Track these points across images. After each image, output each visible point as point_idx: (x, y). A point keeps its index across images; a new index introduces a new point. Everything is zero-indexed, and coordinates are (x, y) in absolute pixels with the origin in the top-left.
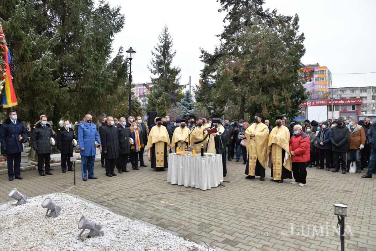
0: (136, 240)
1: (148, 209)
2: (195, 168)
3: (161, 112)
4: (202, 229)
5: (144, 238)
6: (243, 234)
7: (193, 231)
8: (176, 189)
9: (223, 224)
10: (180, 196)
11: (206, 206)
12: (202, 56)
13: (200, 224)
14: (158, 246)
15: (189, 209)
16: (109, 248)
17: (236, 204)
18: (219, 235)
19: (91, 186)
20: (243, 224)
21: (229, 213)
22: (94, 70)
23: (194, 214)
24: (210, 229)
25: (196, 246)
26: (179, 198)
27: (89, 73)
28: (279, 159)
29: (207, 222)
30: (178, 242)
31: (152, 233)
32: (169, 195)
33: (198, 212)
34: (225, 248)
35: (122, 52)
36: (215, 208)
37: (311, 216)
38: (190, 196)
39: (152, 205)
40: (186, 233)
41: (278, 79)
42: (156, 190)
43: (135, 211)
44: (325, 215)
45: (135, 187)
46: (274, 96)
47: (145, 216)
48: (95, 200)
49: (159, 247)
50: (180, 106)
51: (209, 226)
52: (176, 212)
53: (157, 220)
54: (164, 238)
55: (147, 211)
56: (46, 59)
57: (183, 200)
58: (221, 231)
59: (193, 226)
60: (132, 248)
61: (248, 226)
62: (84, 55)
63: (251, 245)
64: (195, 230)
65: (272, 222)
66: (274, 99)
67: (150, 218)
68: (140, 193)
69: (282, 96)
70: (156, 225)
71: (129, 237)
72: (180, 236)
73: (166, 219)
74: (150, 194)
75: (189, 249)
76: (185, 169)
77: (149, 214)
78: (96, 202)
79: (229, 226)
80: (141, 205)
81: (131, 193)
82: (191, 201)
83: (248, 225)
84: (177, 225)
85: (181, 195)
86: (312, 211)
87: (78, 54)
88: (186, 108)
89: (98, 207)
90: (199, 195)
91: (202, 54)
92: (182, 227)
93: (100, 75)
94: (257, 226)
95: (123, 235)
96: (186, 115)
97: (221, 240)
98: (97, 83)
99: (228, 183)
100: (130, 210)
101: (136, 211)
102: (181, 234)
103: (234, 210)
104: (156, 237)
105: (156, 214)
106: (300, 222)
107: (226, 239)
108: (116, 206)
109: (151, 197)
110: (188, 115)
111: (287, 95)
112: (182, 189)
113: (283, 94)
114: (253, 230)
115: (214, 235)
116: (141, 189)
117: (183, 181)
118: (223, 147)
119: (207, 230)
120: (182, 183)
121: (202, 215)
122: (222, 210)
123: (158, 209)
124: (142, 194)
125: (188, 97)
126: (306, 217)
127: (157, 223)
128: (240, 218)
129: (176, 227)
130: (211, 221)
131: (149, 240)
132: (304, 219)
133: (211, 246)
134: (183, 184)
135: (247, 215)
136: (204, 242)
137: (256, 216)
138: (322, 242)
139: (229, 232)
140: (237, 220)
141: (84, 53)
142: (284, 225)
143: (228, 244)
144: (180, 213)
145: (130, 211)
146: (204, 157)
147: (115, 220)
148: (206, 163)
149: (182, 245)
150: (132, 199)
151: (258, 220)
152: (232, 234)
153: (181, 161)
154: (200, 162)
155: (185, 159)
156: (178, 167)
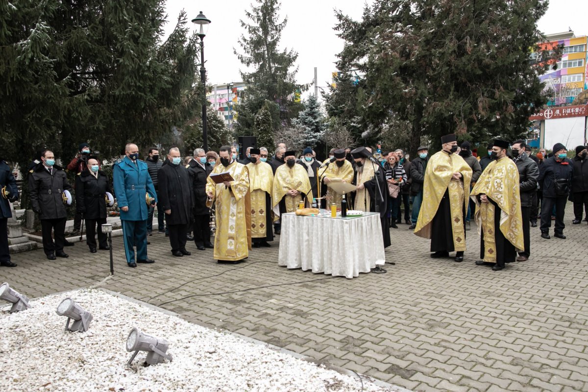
0: (231, 368)
1: (249, 314)
2: (332, 240)
3: (262, 138)
4: (347, 348)
5: (245, 364)
6: (424, 356)
7: (332, 351)
8: (297, 277)
9: (385, 339)
10: (305, 289)
11: (353, 307)
12: (340, 25)
13: (344, 339)
14: (271, 378)
15: (323, 313)
16: (183, 383)
17: (408, 302)
18: (380, 357)
19: (142, 276)
20: (422, 338)
21: (397, 320)
22: (133, 59)
23: (331, 321)
24: (362, 348)
25: (340, 377)
26: (303, 294)
27: (125, 66)
29: (356, 335)
30: (305, 372)
31: (258, 355)
32: (284, 289)
33: (339, 318)
34: (391, 381)
35: (184, 23)
36: (370, 311)
37: (552, 326)
38: (321, 290)
39: (254, 307)
40: (320, 356)
41: (488, 66)
42: (260, 280)
43: (224, 317)
44: (578, 323)
45: (222, 275)
46: (480, 99)
47: (243, 327)
48: (152, 300)
49: (273, 381)
50: (297, 126)
51: (360, 342)
52: (298, 318)
53: (266, 334)
54: (280, 363)
55: (247, 318)
56: (40, 39)
57: (310, 297)
58: (382, 351)
59: (331, 342)
60: (225, 383)
61: (432, 343)
62: (112, 29)
63: (438, 376)
64: (335, 350)
65: (476, 335)
66: (480, 105)
67: (253, 330)
68: (232, 286)
69: (496, 100)
70: (266, 342)
71: (218, 364)
72: (309, 361)
73: (281, 331)
74: (250, 287)
75: (326, 383)
76: (312, 241)
77: (250, 322)
78: (153, 304)
79: (396, 342)
80: (235, 306)
81: (216, 287)
82: (325, 298)
83: (432, 341)
84: (302, 341)
85: (307, 288)
86: (552, 316)
87: (101, 27)
88: (310, 129)
89: (158, 312)
90: (339, 288)
91: (338, 22)
92: (311, 344)
93: (146, 69)
94: (449, 342)
95: (208, 360)
96: (309, 142)
97: (382, 367)
98: (141, 85)
99: (392, 266)
100: (215, 316)
101: (227, 317)
102: (311, 358)
103: (405, 313)
104: (266, 363)
105: (264, 322)
106: (530, 336)
107: (393, 365)
108: (190, 310)
109: (253, 292)
110: (313, 142)
111: (506, 96)
112: (308, 277)
113: (497, 94)
114: (442, 349)
115: (370, 358)
116: (232, 278)
117: (310, 262)
118: (383, 200)
119: (358, 350)
120: (308, 265)
121: (347, 322)
122: (383, 314)
123: (266, 314)
124: (237, 288)
125: (312, 108)
126: (541, 327)
127: (266, 338)
128: (417, 328)
129: (301, 345)
130: (362, 334)
131: (254, 367)
132: (538, 330)
133: (367, 378)
134: (310, 268)
135: (430, 322)
136: (353, 371)
137: (446, 325)
138: (572, 371)
139: (397, 353)
140: (411, 332)
141: (111, 25)
142: (500, 341)
143: (396, 375)
144: (307, 321)
145: (216, 318)
146: (347, 218)
147: (192, 334)
148: (350, 229)
149: (314, 377)
150: (219, 297)
151: (450, 331)
152: (404, 357)
153: (305, 227)
154: (339, 228)
155: (313, 224)
156: (300, 237)
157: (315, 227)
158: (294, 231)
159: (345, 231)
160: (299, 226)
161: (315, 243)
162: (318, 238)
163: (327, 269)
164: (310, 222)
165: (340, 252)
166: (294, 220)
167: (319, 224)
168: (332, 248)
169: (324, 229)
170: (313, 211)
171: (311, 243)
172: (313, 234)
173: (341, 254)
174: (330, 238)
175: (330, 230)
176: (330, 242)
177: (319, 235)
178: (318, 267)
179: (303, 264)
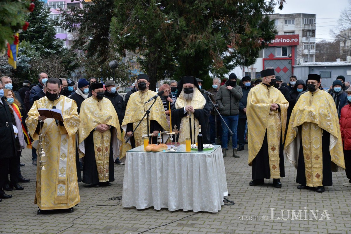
2: (192, 174)
28: (317, 149)
46: (232, 35)
76: (167, 178)
85: (187, 226)
90: (217, 223)
120: (162, 204)
134: (166, 206)
153: (158, 163)
154: (201, 163)
155: (168, 160)
156: (151, 175)
157: (171, 162)
158: (143, 169)
159: (208, 165)
160: (149, 163)
161: (171, 180)
162: (175, 174)
163: (187, 206)
164: (164, 158)
165: (202, 186)
166: (144, 157)
167: (176, 159)
168: (192, 184)
169: (182, 164)
170: (163, 146)
171: (165, 179)
172: (167, 170)
173: (203, 189)
174: (189, 173)
175: (189, 165)
176: (189, 177)
177: (176, 171)
178: (176, 204)
179: (155, 203)
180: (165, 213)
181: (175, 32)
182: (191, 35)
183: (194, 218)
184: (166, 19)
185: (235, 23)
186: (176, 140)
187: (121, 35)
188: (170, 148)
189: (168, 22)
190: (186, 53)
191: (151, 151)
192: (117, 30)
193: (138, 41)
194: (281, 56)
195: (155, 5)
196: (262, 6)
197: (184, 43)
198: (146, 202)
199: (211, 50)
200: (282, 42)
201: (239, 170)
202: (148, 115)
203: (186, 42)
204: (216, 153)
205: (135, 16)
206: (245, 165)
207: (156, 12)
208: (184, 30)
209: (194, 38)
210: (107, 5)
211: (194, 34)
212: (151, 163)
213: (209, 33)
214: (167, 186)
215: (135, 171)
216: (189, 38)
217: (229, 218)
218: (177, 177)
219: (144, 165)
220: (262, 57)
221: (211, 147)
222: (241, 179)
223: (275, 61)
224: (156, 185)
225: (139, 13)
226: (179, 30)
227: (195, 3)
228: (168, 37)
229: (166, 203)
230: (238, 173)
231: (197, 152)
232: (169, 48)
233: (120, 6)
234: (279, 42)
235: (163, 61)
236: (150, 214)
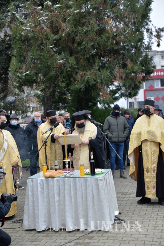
2: (86, 197)
66: (117, 74)
113: (129, 65)
120: (60, 225)
154: (94, 186)
155: (64, 184)
156: (49, 199)
157: (67, 187)
159: (100, 188)
160: (48, 189)
161: (67, 202)
162: (71, 197)
164: (61, 182)
166: (43, 183)
167: (71, 184)
168: (87, 205)
169: (77, 188)
170: (60, 172)
171: (62, 202)
172: (64, 194)
173: (96, 210)
174: (84, 196)
175: (83, 189)
176: (84, 199)
177: (72, 194)
178: (72, 224)
179: (53, 224)
180: (64, 234)
181: (66, 69)
182: (80, 72)
183: (90, 237)
184: (59, 59)
185: (118, 60)
186: (71, 166)
187: (21, 73)
188: (66, 173)
189: (61, 61)
190: (76, 88)
191: (49, 177)
192: (16, 69)
193: (35, 78)
194: (160, 87)
195: (49, 48)
196: (141, 45)
197: (75, 80)
198: (45, 223)
199: (98, 84)
200: (160, 75)
201: (128, 190)
202: (45, 144)
203: (77, 78)
204: (107, 177)
205: (31, 57)
206: (133, 185)
207: (50, 53)
208: (74, 68)
209: (83, 75)
210: (6, 48)
211: (84, 71)
212: (50, 188)
213: (96, 70)
214: (65, 208)
215: (35, 196)
216: (79, 75)
217: (121, 235)
218: (73, 200)
219: (43, 190)
220: (143, 88)
221: (102, 172)
222: (130, 198)
223: (154, 92)
224: (55, 208)
225: (35, 54)
226: (70, 68)
227: (83, 43)
228: (61, 74)
229: (64, 224)
230: (127, 193)
231: (90, 176)
232: (61, 84)
233: (18, 49)
234: (157, 75)
235: (57, 96)
236: (50, 234)
